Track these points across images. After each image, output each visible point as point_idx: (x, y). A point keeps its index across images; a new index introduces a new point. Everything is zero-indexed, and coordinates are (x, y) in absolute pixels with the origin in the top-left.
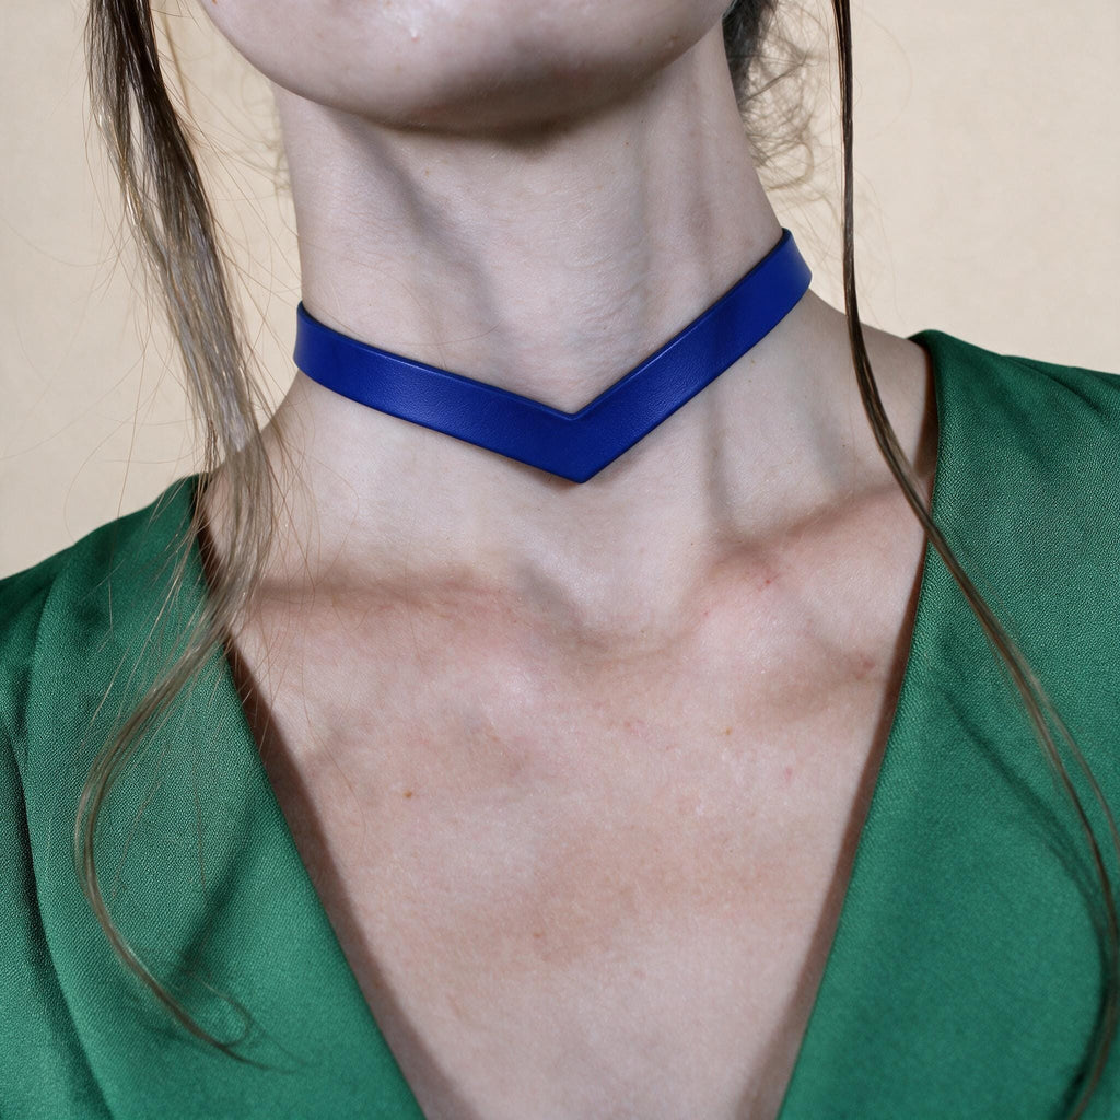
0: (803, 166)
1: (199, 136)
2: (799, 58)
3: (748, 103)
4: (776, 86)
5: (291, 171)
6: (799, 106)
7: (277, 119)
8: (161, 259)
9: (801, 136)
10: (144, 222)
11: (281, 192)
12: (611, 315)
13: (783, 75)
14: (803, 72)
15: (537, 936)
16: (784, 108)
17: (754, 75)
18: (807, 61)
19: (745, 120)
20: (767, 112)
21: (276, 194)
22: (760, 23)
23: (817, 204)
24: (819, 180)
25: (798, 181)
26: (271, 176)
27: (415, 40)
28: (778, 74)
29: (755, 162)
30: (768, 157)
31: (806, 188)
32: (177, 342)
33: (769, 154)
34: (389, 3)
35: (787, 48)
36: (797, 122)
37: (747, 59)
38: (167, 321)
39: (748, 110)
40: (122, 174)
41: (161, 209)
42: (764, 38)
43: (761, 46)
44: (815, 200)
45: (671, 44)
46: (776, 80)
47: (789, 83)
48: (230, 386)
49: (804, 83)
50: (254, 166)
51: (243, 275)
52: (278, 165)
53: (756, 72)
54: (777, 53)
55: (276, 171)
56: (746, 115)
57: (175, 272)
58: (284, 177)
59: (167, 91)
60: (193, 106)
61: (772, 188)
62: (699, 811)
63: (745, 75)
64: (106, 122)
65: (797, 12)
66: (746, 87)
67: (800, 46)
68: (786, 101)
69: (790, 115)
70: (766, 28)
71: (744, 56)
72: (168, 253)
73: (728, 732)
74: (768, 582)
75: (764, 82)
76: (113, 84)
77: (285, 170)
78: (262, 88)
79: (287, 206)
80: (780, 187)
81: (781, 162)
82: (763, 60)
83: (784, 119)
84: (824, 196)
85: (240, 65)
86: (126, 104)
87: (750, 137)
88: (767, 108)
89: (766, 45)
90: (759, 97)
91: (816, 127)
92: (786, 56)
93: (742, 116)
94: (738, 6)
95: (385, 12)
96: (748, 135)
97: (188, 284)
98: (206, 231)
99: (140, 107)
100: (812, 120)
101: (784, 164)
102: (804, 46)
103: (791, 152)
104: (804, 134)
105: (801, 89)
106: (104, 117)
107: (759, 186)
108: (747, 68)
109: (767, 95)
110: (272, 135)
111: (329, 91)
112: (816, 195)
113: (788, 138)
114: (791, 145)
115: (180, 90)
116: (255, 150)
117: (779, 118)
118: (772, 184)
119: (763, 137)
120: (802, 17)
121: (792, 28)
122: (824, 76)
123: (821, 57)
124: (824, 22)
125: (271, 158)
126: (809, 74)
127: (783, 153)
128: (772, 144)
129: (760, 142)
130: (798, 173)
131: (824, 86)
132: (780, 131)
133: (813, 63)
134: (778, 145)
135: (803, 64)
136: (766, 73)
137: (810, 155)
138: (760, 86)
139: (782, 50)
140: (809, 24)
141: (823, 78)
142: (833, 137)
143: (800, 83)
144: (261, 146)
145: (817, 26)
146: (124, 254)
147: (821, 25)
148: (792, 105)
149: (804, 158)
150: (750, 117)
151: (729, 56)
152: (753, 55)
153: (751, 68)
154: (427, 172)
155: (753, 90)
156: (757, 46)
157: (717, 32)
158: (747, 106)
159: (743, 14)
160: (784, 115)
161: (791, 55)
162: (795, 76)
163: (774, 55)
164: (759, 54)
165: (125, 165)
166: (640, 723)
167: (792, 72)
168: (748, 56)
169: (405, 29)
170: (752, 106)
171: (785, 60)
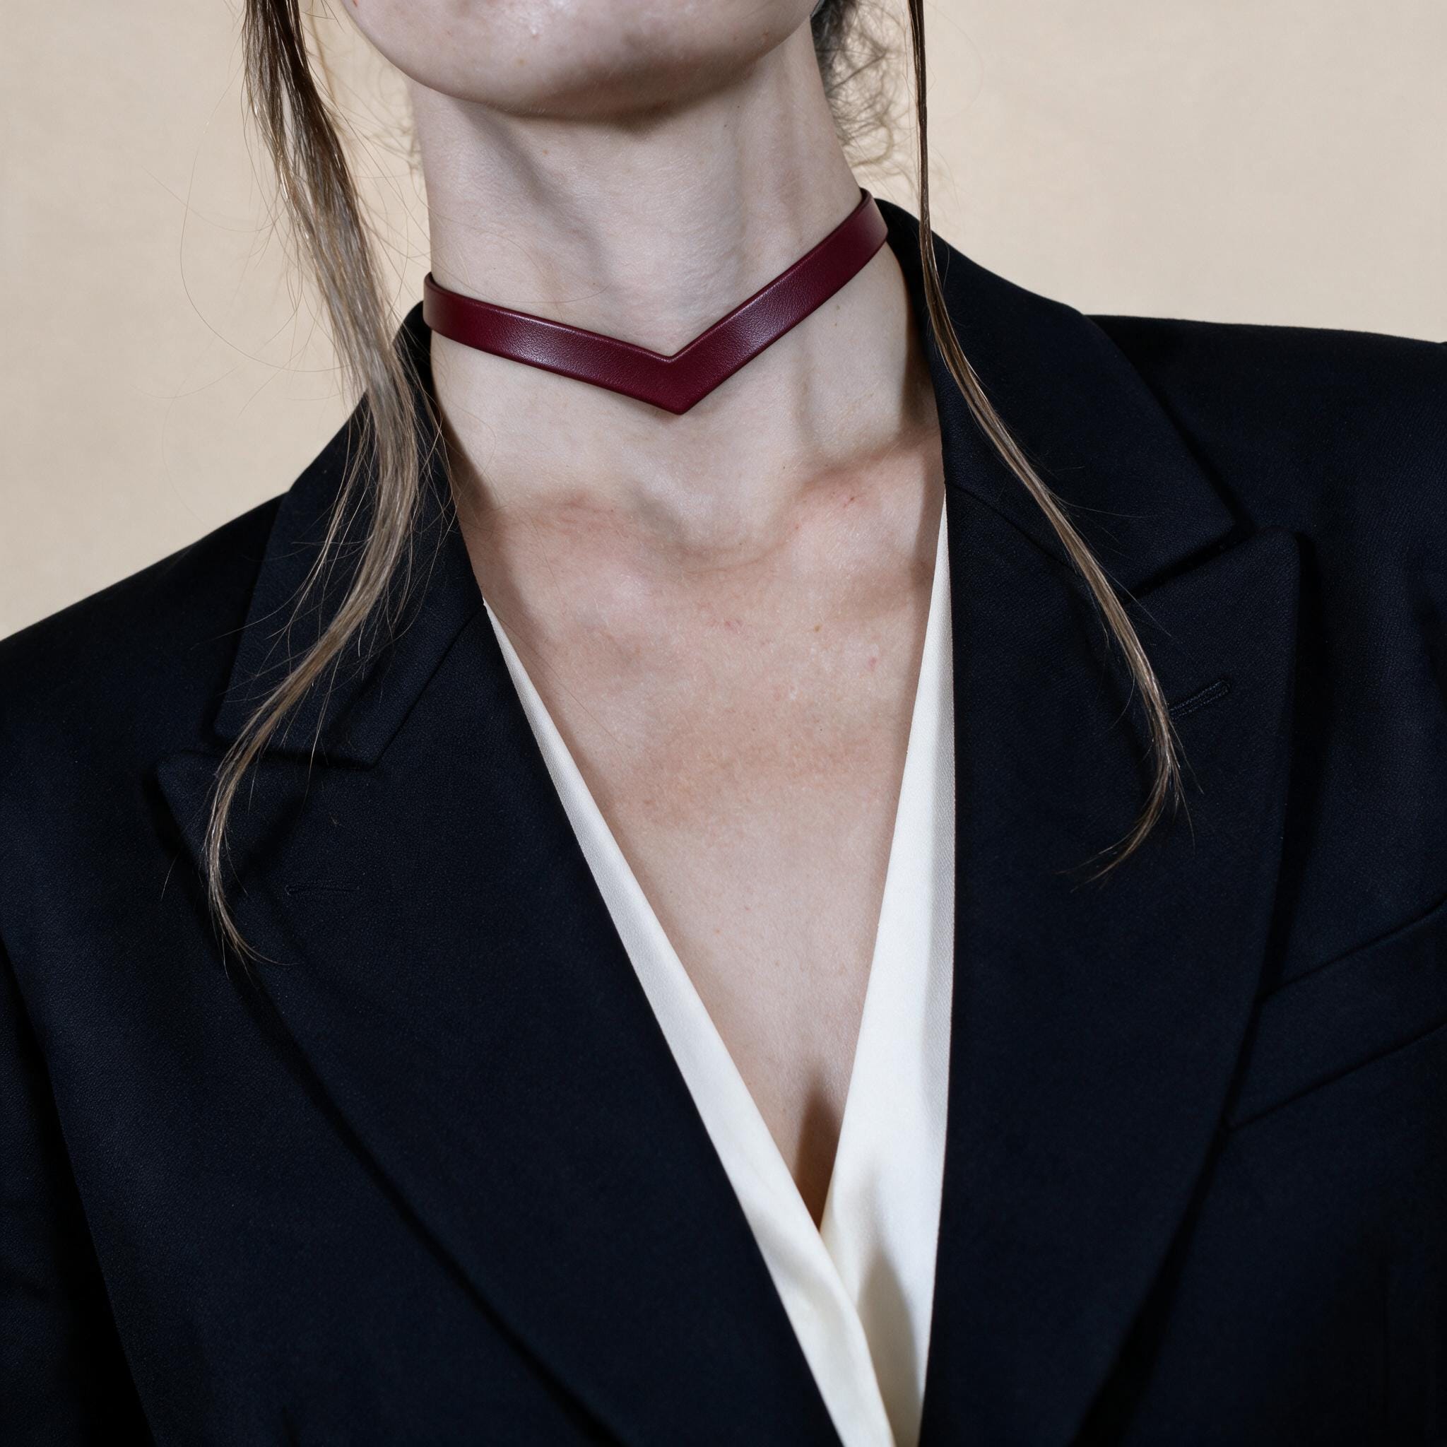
0: (884, 145)
1: (343, 124)
2: (879, 53)
3: (836, 90)
4: (858, 76)
5: (423, 152)
6: (880, 93)
8: (310, 229)
9: (881, 120)
10: (295, 197)
11: (415, 171)
12: (712, 275)
13: (867, 66)
14: (884, 64)
15: (647, 803)
16: (867, 95)
17: (840, 68)
18: (888, 55)
19: (831, 106)
20: (851, 98)
21: (411, 173)
22: (844, 23)
23: (896, 178)
24: (898, 157)
25: (878, 160)
26: (405, 157)
27: (535, 37)
28: (861, 65)
29: (840, 142)
30: (853, 138)
31: (886, 164)
32: (325, 302)
33: (854, 135)
34: (511, 4)
35: (868, 43)
36: (878, 107)
37: (833, 53)
38: (316, 284)
39: (835, 97)
40: (276, 156)
41: (311, 187)
42: (847, 34)
43: (845, 40)
44: (895, 173)
46: (859, 71)
47: (871, 74)
48: (372, 337)
49: (885, 73)
50: (389, 148)
51: (383, 243)
52: (413, 146)
53: (840, 64)
54: (861, 47)
55: (411, 152)
56: (832, 101)
57: (324, 239)
58: (417, 159)
59: (315, 85)
60: (339, 98)
61: (856, 165)
63: (830, 67)
64: (261, 112)
65: (878, 12)
66: (834, 76)
67: (880, 42)
68: (868, 90)
69: (871, 102)
70: (850, 26)
71: (829, 51)
72: (317, 223)
73: (817, 629)
74: (852, 499)
75: (850, 72)
76: (267, 78)
77: (419, 152)
78: (399, 83)
79: (419, 181)
80: (864, 163)
81: (865, 142)
82: (848, 53)
83: (866, 105)
84: (903, 171)
85: (378, 61)
86: (279, 96)
87: (837, 119)
88: (852, 95)
89: (849, 41)
90: (844, 86)
91: (895, 112)
92: (867, 51)
93: (828, 102)
94: (825, 6)
95: (508, 12)
96: (834, 117)
97: (334, 249)
98: (350, 205)
100: (892, 106)
101: (868, 143)
102: (885, 42)
103: (874, 133)
104: (885, 118)
105: (882, 78)
106: (260, 106)
107: (845, 162)
108: (833, 60)
109: (851, 84)
110: (407, 123)
111: (459, 84)
112: (897, 170)
113: (871, 121)
114: (871, 127)
115: (326, 84)
116: (391, 135)
117: (862, 104)
118: (856, 161)
119: (848, 120)
120: (882, 17)
121: (872, 25)
122: (902, 68)
123: (898, 51)
124: (901, 21)
125: (406, 142)
126: (889, 66)
127: (866, 134)
128: (857, 126)
129: (845, 124)
130: (879, 151)
131: (903, 77)
132: (864, 115)
133: (892, 56)
134: (861, 127)
135: (883, 57)
136: (850, 65)
137: (890, 136)
138: (845, 77)
139: (864, 45)
140: (889, 23)
141: (901, 69)
142: (910, 120)
143: (881, 73)
144: (397, 132)
145: (894, 23)
146: (278, 224)
147: (898, 23)
148: (874, 93)
149: (885, 138)
150: (836, 104)
151: (817, 50)
152: (838, 50)
153: (836, 60)
154: (546, 152)
155: (839, 80)
156: (842, 42)
157: (805, 28)
158: (833, 93)
159: (829, 13)
160: (866, 101)
161: (872, 50)
162: (876, 68)
163: (857, 49)
164: (843, 48)
165: (278, 147)
166: (739, 622)
167: (874, 64)
168: (834, 50)
169: (526, 27)
170: (838, 94)
171: (867, 54)
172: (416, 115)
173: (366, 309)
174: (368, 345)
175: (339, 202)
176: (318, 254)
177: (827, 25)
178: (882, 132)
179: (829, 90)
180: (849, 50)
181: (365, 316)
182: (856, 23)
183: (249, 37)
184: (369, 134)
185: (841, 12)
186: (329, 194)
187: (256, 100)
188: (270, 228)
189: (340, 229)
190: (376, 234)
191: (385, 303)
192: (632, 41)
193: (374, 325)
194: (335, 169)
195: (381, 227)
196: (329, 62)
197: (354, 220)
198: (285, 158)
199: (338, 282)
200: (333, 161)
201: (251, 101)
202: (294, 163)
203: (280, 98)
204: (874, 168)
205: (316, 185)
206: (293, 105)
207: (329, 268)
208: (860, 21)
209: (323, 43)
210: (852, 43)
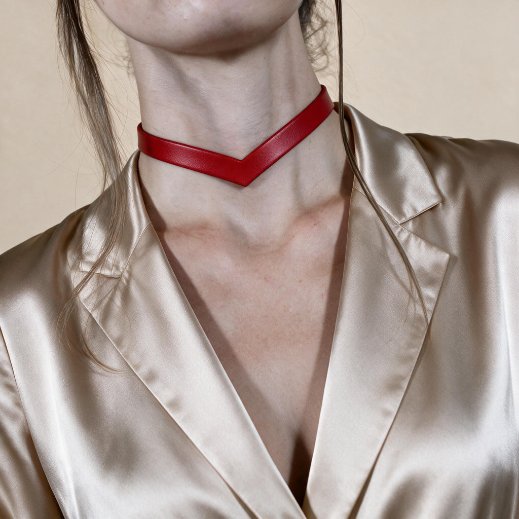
0: (326, 63)
2: (324, 23)
4: (316, 34)
5: (134, 67)
6: (324, 41)
9: (324, 52)
11: (130, 75)
13: (319, 29)
14: (325, 28)
16: (319, 41)
17: (309, 30)
18: (327, 24)
19: (306, 46)
21: (129, 77)
22: (311, 10)
23: (330, 76)
24: (331, 68)
25: (325, 68)
26: (126, 69)
27: (186, 20)
28: (316, 29)
29: (310, 62)
30: (315, 60)
31: (327, 70)
34: (175, 6)
35: (320, 19)
36: (323, 46)
39: (308, 42)
42: (312, 16)
45: (280, 21)
46: (316, 31)
47: (321, 32)
49: (326, 32)
52: (128, 65)
53: (309, 28)
55: (128, 67)
56: (307, 44)
58: (131, 70)
62: (291, 310)
63: (305, 29)
65: (323, 5)
66: (306, 34)
69: (321, 44)
70: (313, 12)
73: (300, 281)
74: (315, 225)
75: (313, 32)
77: (132, 67)
78: (122, 37)
79: (133, 80)
80: (318, 71)
82: (312, 23)
83: (318, 46)
84: (333, 74)
85: (113, 27)
88: (313, 42)
89: (312, 18)
90: (310, 38)
91: (329, 49)
92: (319, 23)
93: (305, 44)
95: (174, 9)
100: (328, 46)
101: (320, 61)
102: (325, 19)
103: (322, 58)
104: (326, 51)
105: (325, 34)
107: (312, 70)
109: (313, 37)
110: (126, 54)
112: (330, 73)
113: (320, 52)
114: (321, 55)
116: (119, 60)
119: (312, 52)
120: (325, 8)
121: (321, 12)
122: (333, 30)
123: (332, 23)
125: (126, 63)
126: (327, 29)
127: (319, 58)
128: (315, 55)
130: (324, 65)
131: (333, 34)
132: (318, 50)
133: (329, 25)
134: (317, 55)
135: (325, 25)
136: (312, 29)
137: (328, 59)
138: (310, 34)
139: (317, 20)
140: (328, 11)
142: (335, 52)
143: (324, 32)
144: (121, 59)
145: (330, 11)
148: (321, 41)
149: (326, 60)
151: (300, 23)
152: (308, 22)
153: (307, 27)
154: (188, 69)
155: (308, 35)
156: (310, 18)
157: (296, 14)
158: (306, 41)
159: (305, 6)
160: (318, 44)
161: (321, 22)
162: (323, 30)
163: (315, 22)
164: (310, 21)
166: (270, 278)
167: (322, 28)
169: (182, 16)
172: (130, 51)
177: (305, 12)
178: (324, 58)
184: (108, 59)
185: (310, 6)
196: (92, 29)
204: (322, 73)
208: (316, 10)
209: (89, 20)
210: (314, 19)
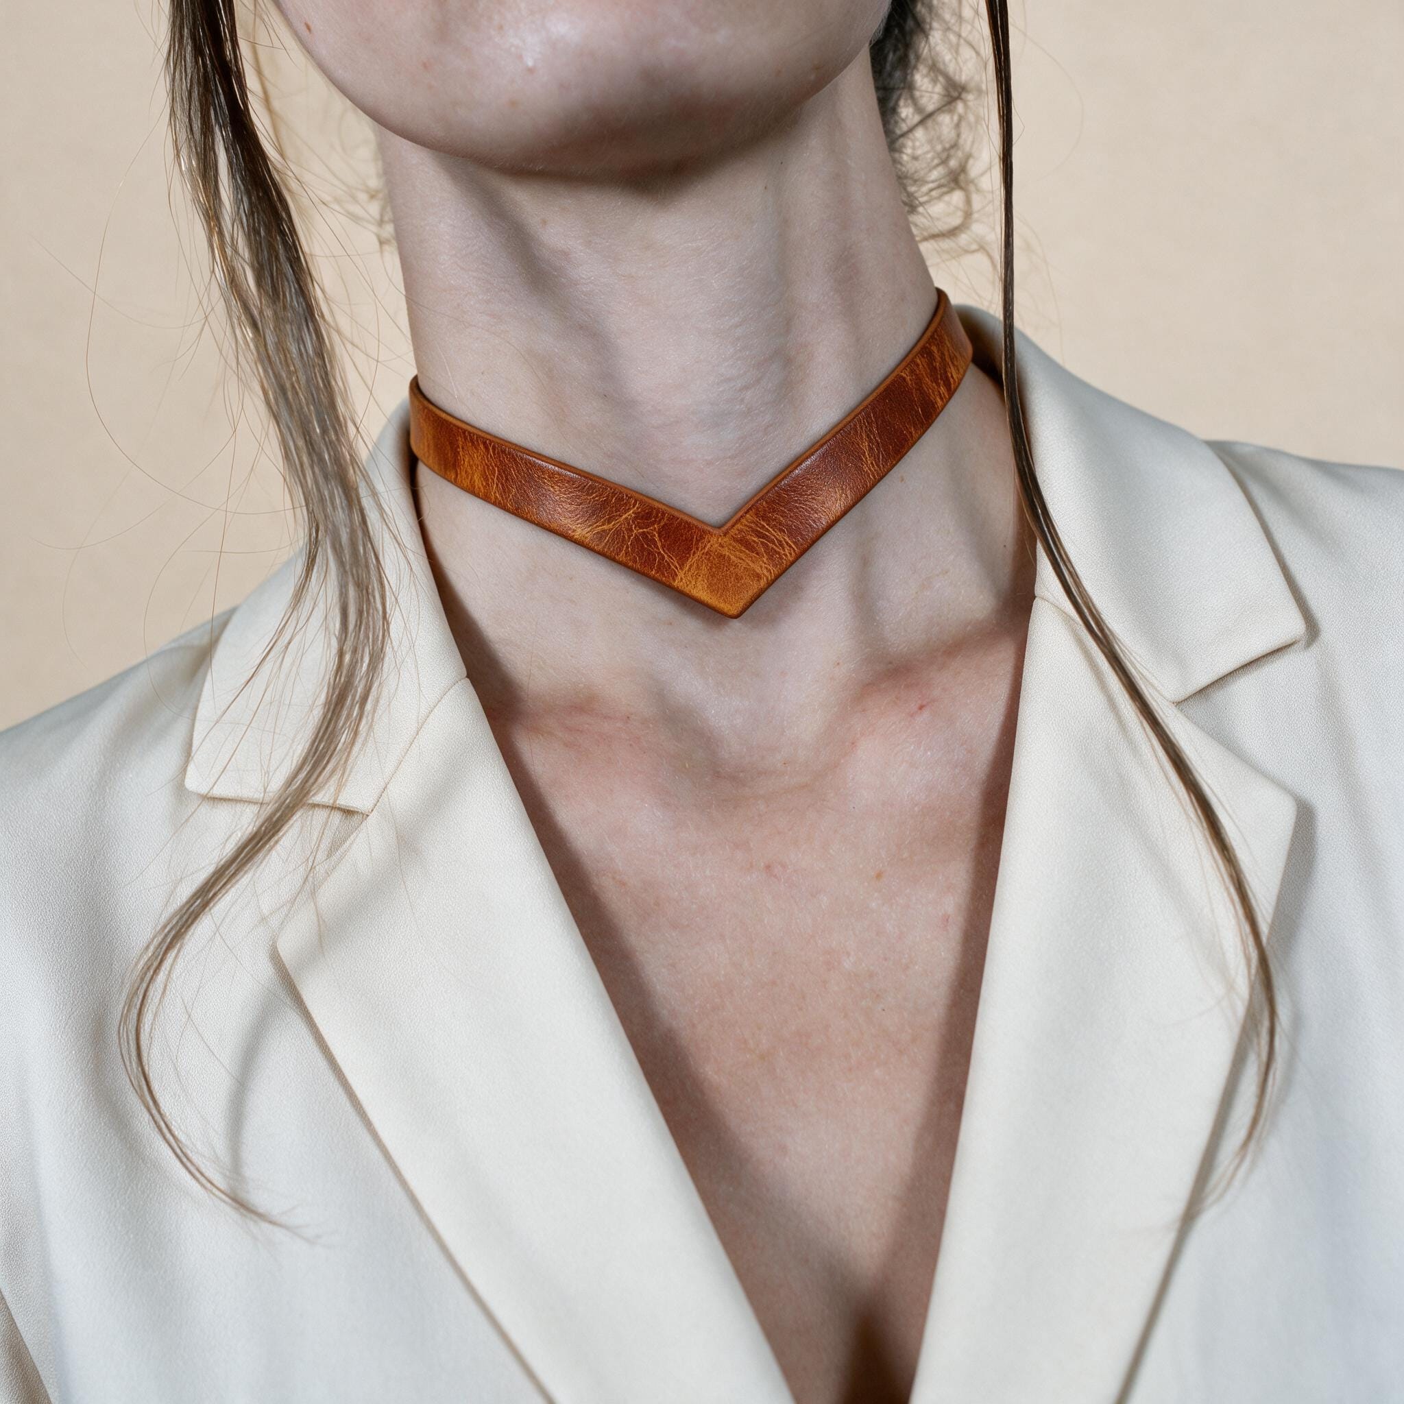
0: (961, 213)
1: (294, 185)
2: (955, 92)
3: (901, 140)
4: (930, 123)
5: (396, 221)
6: (955, 146)
7: (380, 163)
9: (957, 179)
10: (233, 281)
13: (939, 110)
14: (960, 107)
16: (939, 148)
17: (906, 111)
18: (965, 95)
19: (895, 161)
20: (919, 152)
21: (382, 251)
22: (911, 53)
23: (975, 256)
24: (978, 228)
25: (953, 233)
26: (374, 228)
27: (531, 71)
29: (907, 208)
30: (922, 204)
31: (963, 238)
33: (922, 200)
34: (501, 28)
35: (941, 79)
36: (953, 163)
37: (898, 92)
39: (900, 150)
41: (252, 267)
42: (915, 67)
43: (912, 75)
44: (974, 251)
45: (812, 77)
46: (930, 115)
47: (945, 120)
49: (961, 118)
50: (355, 218)
52: (382, 216)
53: (906, 106)
55: (381, 223)
56: (897, 155)
57: (270, 339)
58: (389, 229)
60: (289, 152)
61: (925, 239)
62: (847, 964)
63: (894, 110)
64: (190, 169)
65: (953, 38)
66: (898, 123)
68: (941, 141)
69: (944, 156)
70: (918, 57)
71: (892, 90)
73: (879, 876)
74: (921, 708)
75: (917, 118)
77: (389, 221)
78: (362, 130)
79: (392, 261)
80: (934, 236)
81: (937, 209)
82: (917, 94)
84: (982, 248)
85: (339, 103)
87: (901, 180)
88: (919, 147)
91: (974, 169)
93: (891, 155)
95: (497, 38)
96: (899, 178)
98: (303, 292)
99: (227, 150)
100: (971, 162)
101: (939, 211)
102: (963, 77)
103: (946, 198)
105: (958, 126)
106: (188, 161)
107: (912, 236)
108: (897, 102)
109: (919, 133)
110: (374, 183)
112: (974, 247)
114: (944, 189)
115: (271, 133)
116: (355, 200)
117: (933, 159)
118: (926, 234)
119: (915, 181)
120: (958, 45)
121: (946, 56)
122: (983, 112)
123: (979, 91)
124: (982, 52)
125: (374, 209)
126: (966, 106)
127: (939, 198)
128: (925, 189)
129: (912, 185)
130: (956, 221)
131: (984, 123)
132: (935, 174)
133: (970, 96)
134: (932, 190)
135: (959, 98)
136: (918, 109)
137: (968, 201)
139: (935, 81)
140: (966, 52)
141: (982, 115)
142: (992, 181)
143: (956, 118)
144: (363, 197)
145: (974, 54)
146: (212, 318)
147: (978, 53)
148: (947, 146)
149: (961, 205)
150: (901, 158)
151: (877, 89)
152: (903, 88)
153: (902, 103)
154: (544, 222)
155: (904, 127)
156: (909, 77)
157: (863, 60)
158: (897, 145)
159: (893, 40)
160: (938, 155)
161: (946, 89)
162: (951, 111)
163: (926, 88)
164: (910, 87)
165: (212, 215)
166: (784, 866)
167: (946, 108)
168: (898, 88)
169: (520, 57)
170: (903, 146)
171: (939, 94)
173: (324, 431)
174: (326, 477)
175: (290, 291)
176: (264, 358)
177: (891, 56)
178: (957, 197)
179: (893, 139)
180: (918, 90)
181: (324, 439)
182: (925, 52)
183: (175, 69)
184: (327, 198)
185: (908, 38)
186: (277, 279)
187: (184, 153)
188: (203, 321)
189: (291, 324)
190: (339, 332)
191: (350, 424)
192: (651, 77)
193: (335, 451)
194: (285, 243)
195: (343, 322)
196: (276, 104)
197: (309, 313)
198: (221, 234)
199: (290, 394)
200: (282, 233)
201: (178, 155)
202: (232, 238)
203: (215, 153)
204: (946, 244)
205: (261, 265)
206: (230, 163)
207: (277, 376)
208: (930, 50)
209: (267, 79)
210: (921, 79)
